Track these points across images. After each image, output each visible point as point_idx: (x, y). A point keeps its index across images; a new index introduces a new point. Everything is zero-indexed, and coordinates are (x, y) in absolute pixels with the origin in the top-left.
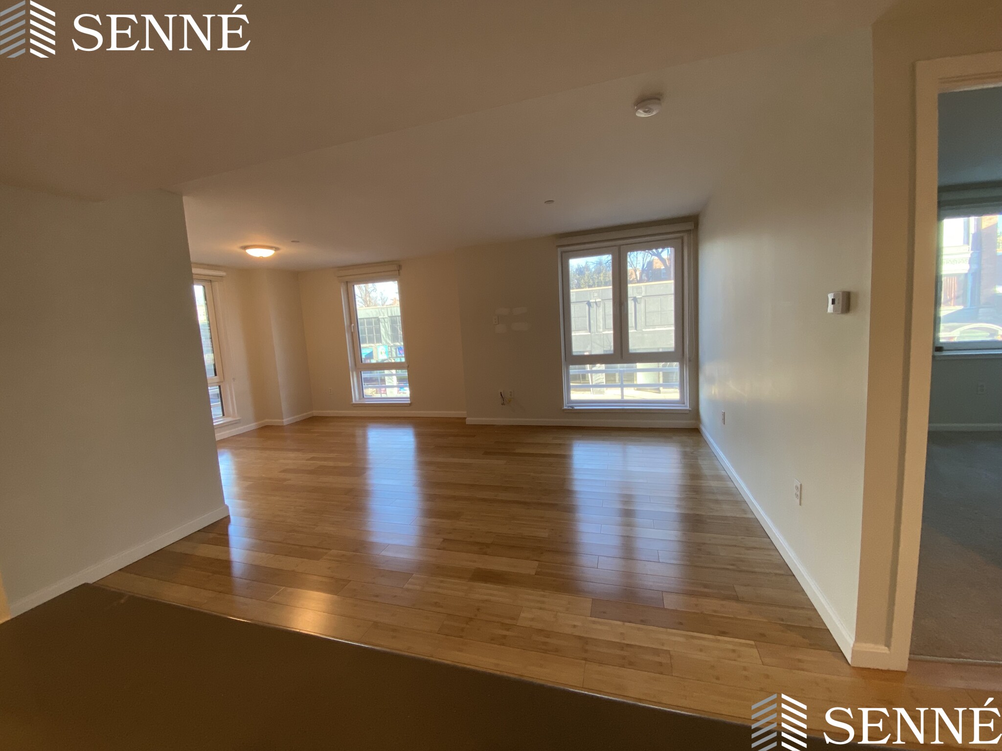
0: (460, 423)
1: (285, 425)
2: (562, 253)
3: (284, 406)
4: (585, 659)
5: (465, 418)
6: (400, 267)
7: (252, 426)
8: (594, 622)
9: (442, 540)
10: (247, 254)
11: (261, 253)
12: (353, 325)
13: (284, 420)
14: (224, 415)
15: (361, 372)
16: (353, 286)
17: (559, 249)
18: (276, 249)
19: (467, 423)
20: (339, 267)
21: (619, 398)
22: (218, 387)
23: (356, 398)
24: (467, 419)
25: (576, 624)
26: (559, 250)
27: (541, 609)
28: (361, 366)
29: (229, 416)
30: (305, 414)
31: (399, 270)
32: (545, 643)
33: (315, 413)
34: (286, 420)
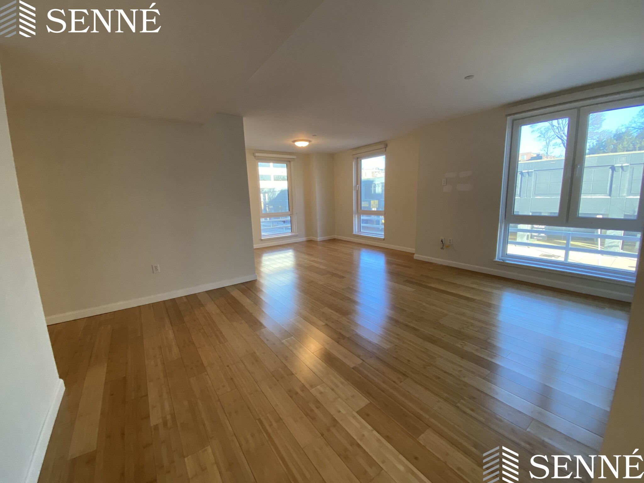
0: (408, 257)
1: (318, 241)
2: (514, 121)
3: (319, 230)
4: (322, 435)
5: (413, 254)
6: (386, 146)
7: (304, 239)
8: (354, 417)
9: (324, 324)
10: (295, 145)
11: (302, 144)
12: (358, 186)
13: (318, 238)
14: (291, 231)
15: (360, 215)
16: (361, 160)
17: (508, 117)
18: (310, 141)
19: (415, 258)
20: (353, 149)
21: (562, 259)
22: (290, 217)
23: (356, 231)
24: (415, 255)
25: (341, 410)
26: (509, 119)
27: (333, 390)
28: (360, 211)
29: (293, 232)
30: (329, 237)
31: (386, 148)
32: (312, 410)
33: (336, 237)
34: (319, 239)
